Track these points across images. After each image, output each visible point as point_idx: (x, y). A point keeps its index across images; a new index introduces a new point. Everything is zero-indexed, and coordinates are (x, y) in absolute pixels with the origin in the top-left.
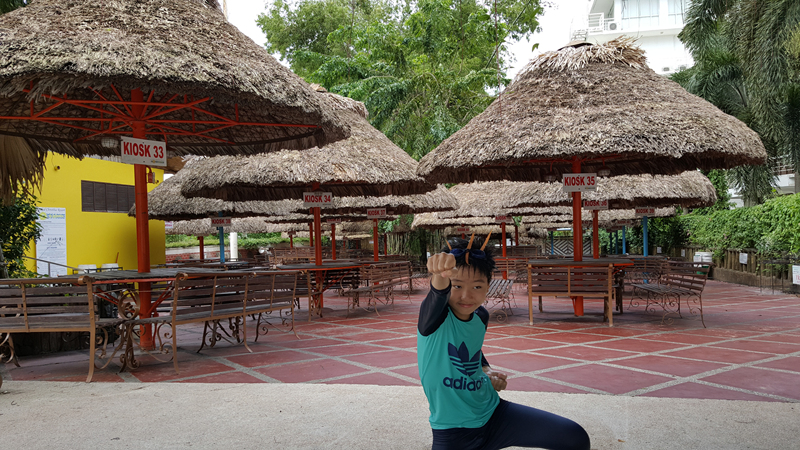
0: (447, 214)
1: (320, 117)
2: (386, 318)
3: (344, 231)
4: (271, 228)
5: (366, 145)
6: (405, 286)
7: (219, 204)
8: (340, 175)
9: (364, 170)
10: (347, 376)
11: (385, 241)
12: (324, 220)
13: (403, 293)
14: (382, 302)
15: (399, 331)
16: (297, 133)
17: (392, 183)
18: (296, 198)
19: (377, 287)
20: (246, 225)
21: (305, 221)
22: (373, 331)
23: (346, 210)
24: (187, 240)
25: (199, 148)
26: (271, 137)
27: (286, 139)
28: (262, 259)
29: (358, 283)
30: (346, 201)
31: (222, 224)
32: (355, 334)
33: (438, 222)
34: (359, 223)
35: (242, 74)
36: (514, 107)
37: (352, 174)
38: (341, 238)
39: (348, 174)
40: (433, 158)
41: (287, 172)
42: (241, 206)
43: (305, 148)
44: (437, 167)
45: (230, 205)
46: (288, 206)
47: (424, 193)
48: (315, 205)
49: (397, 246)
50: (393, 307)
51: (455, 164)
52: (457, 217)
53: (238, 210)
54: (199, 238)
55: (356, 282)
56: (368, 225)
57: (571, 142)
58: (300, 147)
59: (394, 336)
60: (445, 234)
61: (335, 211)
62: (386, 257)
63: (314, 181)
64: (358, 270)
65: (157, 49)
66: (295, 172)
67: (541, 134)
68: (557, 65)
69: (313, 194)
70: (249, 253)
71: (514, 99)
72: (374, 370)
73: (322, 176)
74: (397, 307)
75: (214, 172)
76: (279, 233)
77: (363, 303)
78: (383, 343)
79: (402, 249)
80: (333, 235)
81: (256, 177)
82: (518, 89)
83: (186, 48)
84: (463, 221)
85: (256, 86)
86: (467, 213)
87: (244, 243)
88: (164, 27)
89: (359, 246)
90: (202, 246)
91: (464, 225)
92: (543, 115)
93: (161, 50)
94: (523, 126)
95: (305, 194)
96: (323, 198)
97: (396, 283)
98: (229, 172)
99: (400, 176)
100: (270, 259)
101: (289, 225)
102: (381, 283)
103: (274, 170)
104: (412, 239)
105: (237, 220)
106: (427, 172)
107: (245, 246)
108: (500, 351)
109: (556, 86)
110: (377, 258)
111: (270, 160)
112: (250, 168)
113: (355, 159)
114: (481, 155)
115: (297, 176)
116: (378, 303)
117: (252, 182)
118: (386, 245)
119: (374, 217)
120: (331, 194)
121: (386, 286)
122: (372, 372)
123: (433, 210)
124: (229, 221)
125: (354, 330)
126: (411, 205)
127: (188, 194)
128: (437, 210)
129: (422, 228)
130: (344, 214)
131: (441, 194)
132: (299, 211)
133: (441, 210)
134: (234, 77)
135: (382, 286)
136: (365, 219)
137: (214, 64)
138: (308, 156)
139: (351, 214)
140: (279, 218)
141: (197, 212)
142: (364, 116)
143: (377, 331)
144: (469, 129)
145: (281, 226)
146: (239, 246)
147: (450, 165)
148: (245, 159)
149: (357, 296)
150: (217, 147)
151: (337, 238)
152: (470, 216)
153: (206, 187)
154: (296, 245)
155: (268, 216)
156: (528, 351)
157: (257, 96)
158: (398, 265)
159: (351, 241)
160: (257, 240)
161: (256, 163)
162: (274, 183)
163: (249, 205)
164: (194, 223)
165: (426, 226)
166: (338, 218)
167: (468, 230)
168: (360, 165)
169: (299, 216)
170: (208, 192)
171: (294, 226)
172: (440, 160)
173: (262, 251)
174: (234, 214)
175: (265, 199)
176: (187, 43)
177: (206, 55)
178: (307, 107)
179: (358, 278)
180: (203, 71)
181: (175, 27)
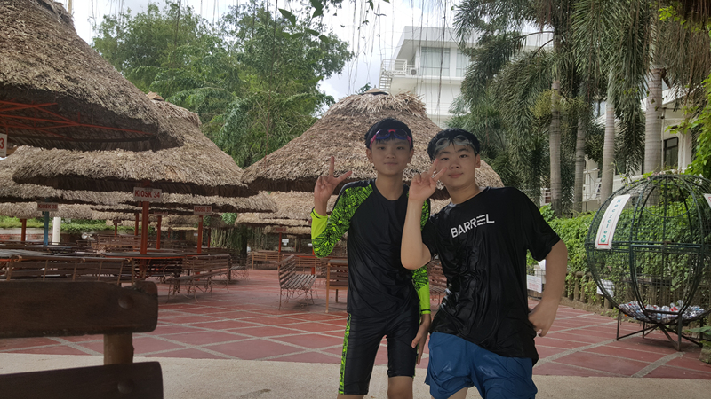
0: (267, 215)
1: (157, 128)
2: (204, 304)
3: (169, 223)
4: (96, 215)
5: (198, 152)
6: (224, 277)
7: (47, 191)
8: (171, 176)
9: (193, 173)
10: (164, 351)
11: (209, 235)
12: (152, 212)
13: (221, 282)
14: (201, 290)
15: (214, 315)
16: (134, 136)
17: (219, 187)
18: (126, 191)
19: (198, 277)
20: (72, 211)
21: (132, 211)
22: (190, 314)
23: (174, 205)
24: (8, 221)
25: (37, 140)
26: (108, 137)
27: (123, 140)
28: (84, 245)
29: (180, 272)
30: (175, 198)
31: (48, 210)
32: (173, 317)
33: (259, 221)
34: (185, 217)
35: (90, 88)
36: (324, 136)
37: (182, 176)
38: (166, 229)
39: (179, 175)
40: (255, 170)
41: (121, 169)
42: (68, 194)
43: (140, 150)
44: (258, 178)
45: (59, 193)
46: (117, 197)
47: (247, 196)
48: (143, 199)
49: (220, 240)
50: (211, 294)
51: (274, 177)
52: (276, 218)
53: (66, 197)
54: (21, 221)
55: (178, 271)
56: (194, 219)
57: (364, 169)
58: (135, 149)
59: (209, 319)
60: (265, 232)
61: (162, 205)
62: (208, 249)
63: (146, 179)
64: (181, 260)
65: (13, 58)
66: (128, 169)
67: (343, 160)
68: (359, 107)
69: (143, 189)
70: (70, 237)
71: (325, 129)
72: (188, 346)
73: (154, 175)
74: (214, 294)
75: (48, 162)
76: (104, 221)
77: (183, 290)
78: (198, 325)
79: (224, 242)
80: (159, 226)
81: (90, 170)
82: (328, 122)
83: (41, 61)
84: (281, 222)
85: (102, 99)
86: (285, 215)
87: (67, 227)
88: (20, 38)
89: (184, 238)
90: (24, 228)
91: (281, 225)
92: (345, 146)
93: (18, 60)
94: (329, 153)
95: (135, 189)
96: (153, 194)
97: (216, 273)
98: (64, 164)
99: (226, 181)
100: (93, 245)
101: (116, 214)
102: (202, 273)
103: (108, 166)
104: (234, 235)
105: (63, 206)
106: (250, 180)
107: (68, 231)
108: (297, 332)
109: (358, 124)
110: (200, 249)
111: (104, 156)
112: (85, 162)
113: (187, 163)
114: (295, 172)
115: (130, 173)
116: (198, 291)
117: (86, 174)
118: (210, 238)
119: (201, 213)
120: (160, 190)
121: (206, 275)
122: (187, 348)
123: (254, 211)
124: (56, 207)
125: (173, 314)
126: (235, 206)
127: (19, 180)
128: (258, 212)
129: (245, 225)
130: (172, 208)
131: (263, 198)
132: (128, 203)
133: (261, 211)
134: (83, 90)
135: (203, 276)
136: (192, 213)
137: (66, 78)
138: (142, 156)
139: (178, 209)
140: (106, 207)
141: (24, 196)
142: (197, 125)
143: (194, 315)
144: (288, 149)
145: (106, 214)
146: (62, 230)
147: (269, 177)
148: (80, 154)
149: (177, 283)
150: (55, 141)
151: (162, 228)
152: (287, 218)
153: (39, 176)
154: (121, 233)
155: (95, 204)
156: (319, 333)
157: (102, 108)
158: (219, 258)
159: (175, 232)
160: (81, 226)
161: (91, 158)
162: (107, 177)
163: (77, 194)
164: (19, 205)
165: (248, 224)
166: (165, 211)
167: (285, 229)
168: (190, 168)
169: (126, 207)
170: (40, 180)
171: (121, 215)
172: (262, 172)
173: (85, 237)
174: (62, 200)
175: (95, 190)
176: (42, 56)
177: (59, 68)
178: (146, 119)
179: (180, 267)
180: (55, 82)
181: (30, 40)
